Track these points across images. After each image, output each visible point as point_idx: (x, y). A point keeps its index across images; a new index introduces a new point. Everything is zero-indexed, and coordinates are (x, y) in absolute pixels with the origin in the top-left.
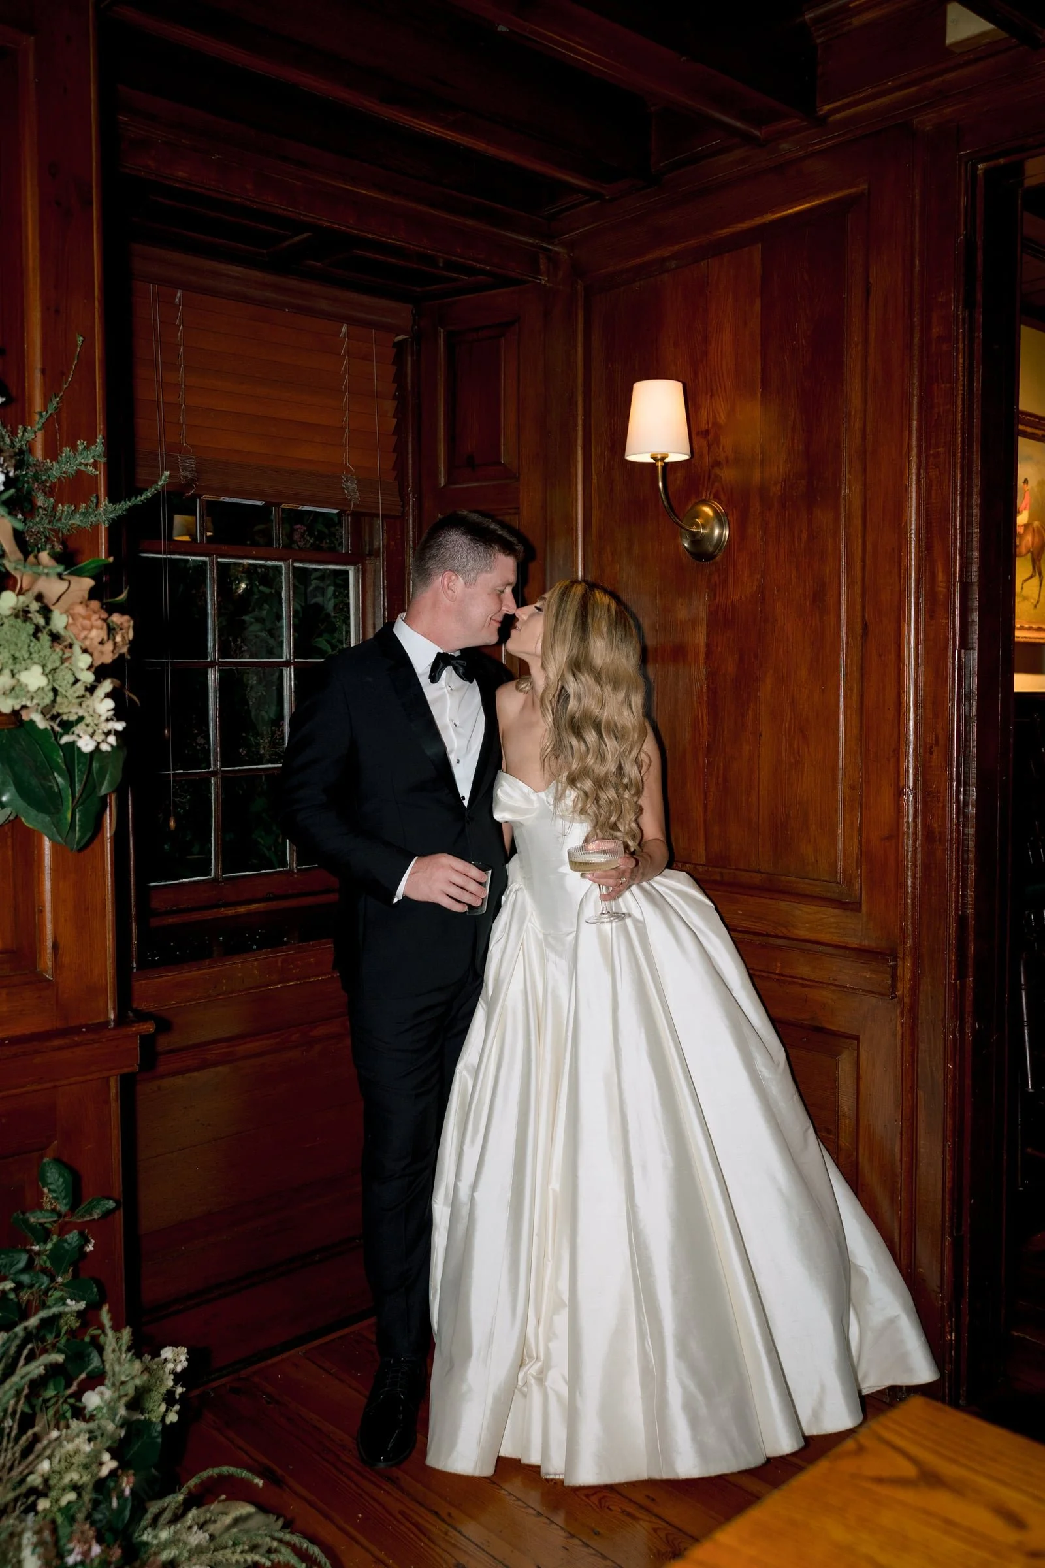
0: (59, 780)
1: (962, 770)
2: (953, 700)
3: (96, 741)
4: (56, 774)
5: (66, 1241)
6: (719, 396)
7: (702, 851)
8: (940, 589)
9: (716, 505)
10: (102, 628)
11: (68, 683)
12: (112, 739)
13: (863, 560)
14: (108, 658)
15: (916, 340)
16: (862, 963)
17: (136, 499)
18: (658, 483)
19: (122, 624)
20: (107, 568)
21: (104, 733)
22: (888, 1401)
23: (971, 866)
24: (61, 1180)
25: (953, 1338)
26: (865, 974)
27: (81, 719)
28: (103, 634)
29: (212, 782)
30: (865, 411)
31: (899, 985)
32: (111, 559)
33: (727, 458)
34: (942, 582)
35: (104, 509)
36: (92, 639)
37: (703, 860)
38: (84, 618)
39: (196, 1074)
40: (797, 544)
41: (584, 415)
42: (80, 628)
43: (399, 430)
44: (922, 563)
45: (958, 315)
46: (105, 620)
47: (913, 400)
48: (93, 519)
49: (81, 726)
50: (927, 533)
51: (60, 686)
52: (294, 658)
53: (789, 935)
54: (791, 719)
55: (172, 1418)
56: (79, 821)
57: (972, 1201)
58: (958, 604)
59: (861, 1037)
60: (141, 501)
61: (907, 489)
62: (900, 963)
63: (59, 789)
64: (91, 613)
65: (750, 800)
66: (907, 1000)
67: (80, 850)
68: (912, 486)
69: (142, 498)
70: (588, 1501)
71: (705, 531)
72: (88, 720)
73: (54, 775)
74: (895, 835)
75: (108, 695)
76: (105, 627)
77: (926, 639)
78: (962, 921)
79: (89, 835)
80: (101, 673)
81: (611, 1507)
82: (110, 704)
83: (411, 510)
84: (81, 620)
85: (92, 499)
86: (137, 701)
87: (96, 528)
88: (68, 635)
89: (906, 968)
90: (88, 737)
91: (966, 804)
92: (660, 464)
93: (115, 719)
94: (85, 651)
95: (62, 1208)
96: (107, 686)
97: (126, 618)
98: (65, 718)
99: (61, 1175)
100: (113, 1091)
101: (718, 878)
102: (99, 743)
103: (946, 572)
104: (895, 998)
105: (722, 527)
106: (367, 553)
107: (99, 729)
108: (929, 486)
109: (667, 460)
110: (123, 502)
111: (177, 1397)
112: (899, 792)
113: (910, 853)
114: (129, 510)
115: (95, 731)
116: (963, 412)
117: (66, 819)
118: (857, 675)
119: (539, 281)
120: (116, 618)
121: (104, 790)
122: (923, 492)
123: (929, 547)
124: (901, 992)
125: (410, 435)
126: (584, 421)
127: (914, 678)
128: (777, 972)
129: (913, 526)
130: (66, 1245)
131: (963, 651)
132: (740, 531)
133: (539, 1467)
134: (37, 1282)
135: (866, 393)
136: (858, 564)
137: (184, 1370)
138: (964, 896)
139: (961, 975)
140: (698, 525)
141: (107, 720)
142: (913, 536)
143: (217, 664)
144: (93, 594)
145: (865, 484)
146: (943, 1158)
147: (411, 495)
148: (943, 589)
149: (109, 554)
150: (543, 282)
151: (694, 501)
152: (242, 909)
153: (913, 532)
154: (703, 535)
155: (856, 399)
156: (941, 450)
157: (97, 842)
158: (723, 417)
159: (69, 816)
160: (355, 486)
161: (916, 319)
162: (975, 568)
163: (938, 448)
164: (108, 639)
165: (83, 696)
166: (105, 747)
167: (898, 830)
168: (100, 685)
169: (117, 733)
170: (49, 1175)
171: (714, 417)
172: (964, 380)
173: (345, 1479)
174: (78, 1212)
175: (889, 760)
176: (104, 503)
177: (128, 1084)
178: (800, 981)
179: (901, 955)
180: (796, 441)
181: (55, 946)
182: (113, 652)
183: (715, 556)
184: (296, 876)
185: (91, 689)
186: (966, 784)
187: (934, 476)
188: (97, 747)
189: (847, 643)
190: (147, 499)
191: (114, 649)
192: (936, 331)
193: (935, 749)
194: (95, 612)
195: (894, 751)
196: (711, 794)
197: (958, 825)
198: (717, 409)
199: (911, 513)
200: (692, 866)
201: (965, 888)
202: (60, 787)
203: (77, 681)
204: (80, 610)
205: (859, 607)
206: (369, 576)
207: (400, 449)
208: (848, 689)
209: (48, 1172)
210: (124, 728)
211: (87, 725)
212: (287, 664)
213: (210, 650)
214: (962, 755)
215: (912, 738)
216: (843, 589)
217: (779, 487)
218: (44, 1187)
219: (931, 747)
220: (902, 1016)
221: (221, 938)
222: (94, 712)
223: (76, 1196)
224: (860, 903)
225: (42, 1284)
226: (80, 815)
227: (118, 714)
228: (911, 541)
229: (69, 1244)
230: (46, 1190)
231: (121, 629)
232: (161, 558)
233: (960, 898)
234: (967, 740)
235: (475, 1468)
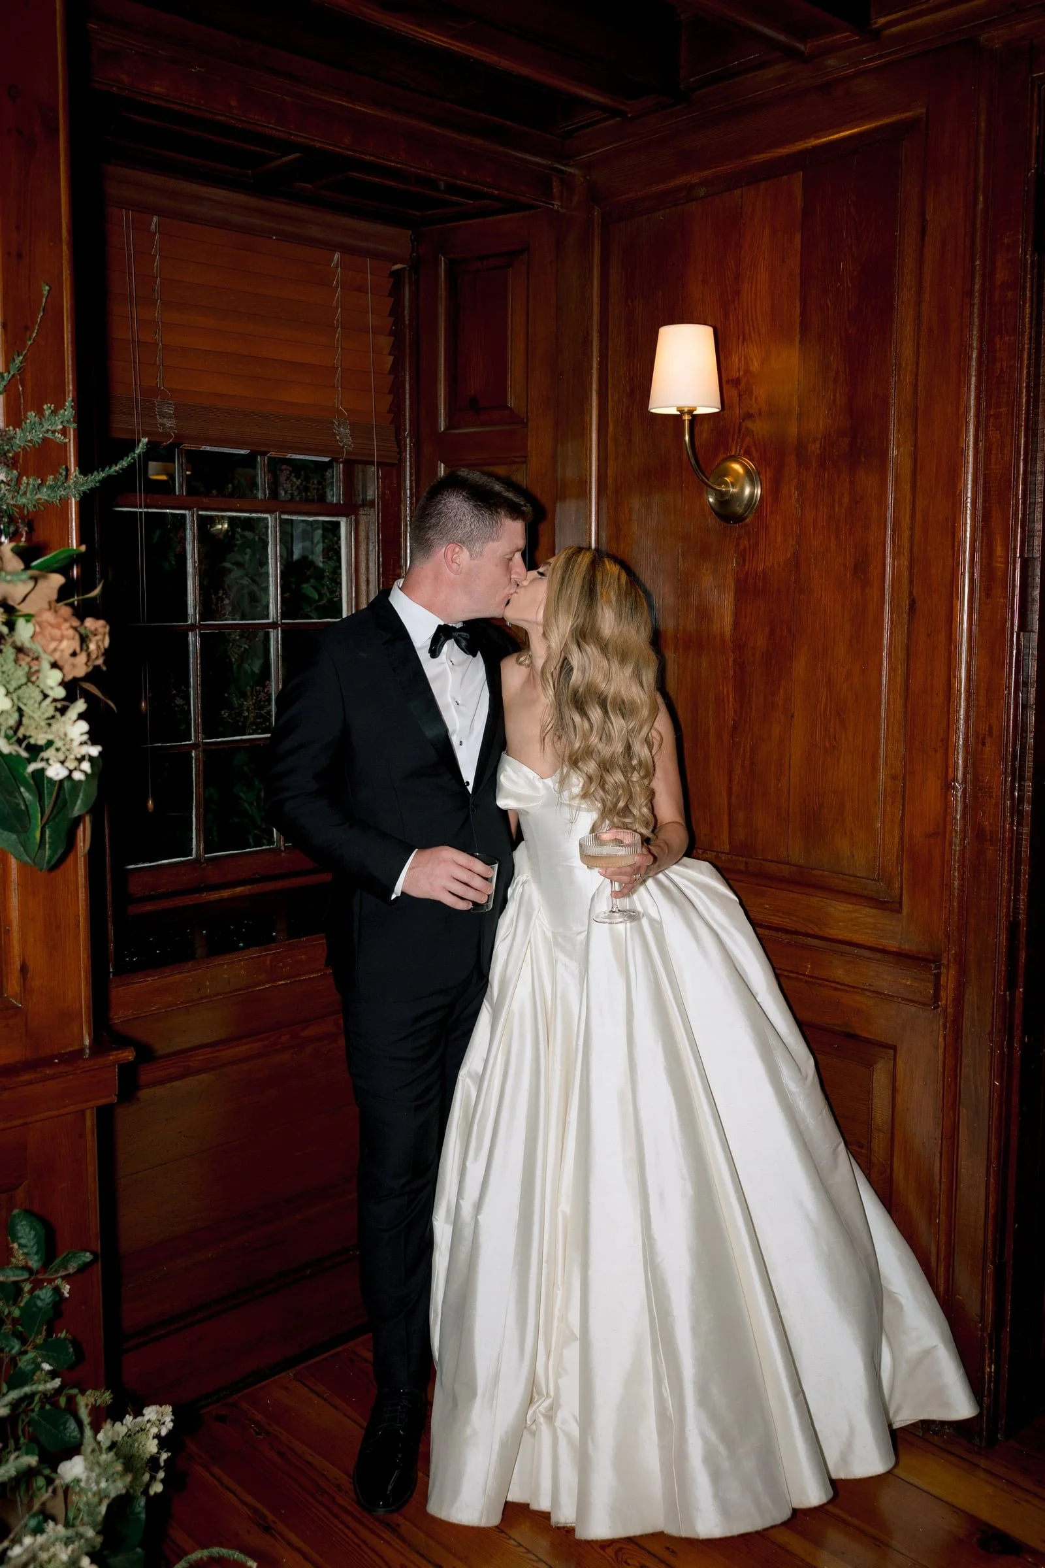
0: (27, 795)
1: (1017, 763)
2: (1009, 688)
3: (67, 768)
4: (22, 789)
5: (38, 1297)
6: (752, 342)
7: (725, 836)
8: (998, 565)
9: (746, 462)
10: (73, 638)
11: (35, 702)
12: (86, 766)
13: (912, 529)
14: (81, 671)
15: (977, 287)
16: (901, 969)
17: (110, 469)
18: (684, 436)
19: (96, 629)
20: (77, 559)
21: (76, 759)
22: (921, 1434)
23: (1024, 868)
24: (33, 1233)
25: (993, 1370)
26: (904, 981)
27: (50, 743)
28: (76, 645)
29: (193, 755)
30: (917, 364)
31: (943, 994)
32: (83, 548)
33: (760, 410)
34: (1001, 557)
35: (74, 481)
36: (62, 651)
37: (727, 848)
38: (52, 626)
39: (177, 1084)
40: (837, 510)
41: (600, 356)
42: (48, 638)
43: (396, 369)
44: (979, 534)
45: (1026, 260)
46: (75, 629)
47: (972, 355)
48: (62, 493)
49: (49, 753)
50: (984, 501)
51: (25, 705)
52: (281, 620)
53: (820, 933)
54: (827, 699)
55: (158, 1488)
56: (49, 838)
57: (1016, 1225)
58: (1018, 583)
59: (899, 1048)
60: (116, 471)
61: (963, 453)
62: (943, 970)
63: (26, 806)
64: (61, 620)
65: (780, 785)
66: (950, 1010)
67: (53, 868)
68: (968, 449)
69: (117, 468)
70: (602, 1552)
71: (735, 490)
72: (59, 744)
73: (20, 791)
74: (940, 832)
75: (81, 716)
76: (77, 637)
77: (980, 619)
78: (1013, 928)
79: (60, 851)
80: (72, 688)
81: (629, 1561)
82: (83, 726)
83: (408, 456)
84: (49, 628)
85: (61, 471)
86: (115, 709)
87: (65, 502)
88: (37, 647)
89: (949, 978)
90: (58, 765)
91: (1021, 799)
92: (687, 417)
93: (89, 742)
94: (54, 665)
95: (34, 1263)
96: (80, 706)
97: (101, 622)
98: (32, 741)
99: (32, 1228)
100: (89, 1123)
101: (742, 867)
102: (71, 771)
103: (1006, 547)
104: (938, 1007)
105: (753, 485)
106: (360, 502)
107: (71, 754)
108: (988, 451)
109: (695, 413)
110: (95, 473)
111: (162, 1464)
112: (948, 786)
113: (957, 853)
114: (103, 481)
115: (66, 757)
116: (1028, 368)
117: (35, 838)
118: (902, 655)
119: (551, 207)
120: (90, 623)
121: (77, 811)
122: (981, 455)
123: (987, 517)
124: (944, 1002)
125: (408, 373)
126: (600, 363)
127: (967, 661)
128: (807, 973)
129: (969, 495)
130: (39, 1303)
131: (1022, 634)
132: (774, 492)
133: (549, 1513)
134: (7, 1346)
135: (918, 344)
136: (906, 534)
137: (170, 1433)
138: (1016, 900)
139: (1011, 985)
140: (726, 484)
141: (81, 744)
142: (969, 505)
143: (198, 627)
144: (64, 594)
145: (916, 446)
146: (987, 1181)
147: (408, 439)
148: (1002, 565)
149: (80, 543)
150: (556, 207)
151: (721, 456)
152: (225, 894)
153: (969, 500)
154: (733, 495)
155: (908, 350)
156: (1003, 410)
157: (70, 860)
158: (756, 364)
159: (38, 835)
160: (348, 431)
161: (978, 263)
162: (1037, 542)
163: (1000, 408)
164: (81, 650)
165: (53, 717)
166: (78, 776)
167: (945, 828)
168: (72, 706)
169: (91, 759)
170: (19, 1227)
171: (747, 364)
172: (1030, 333)
173: (342, 1527)
174: (51, 1269)
175: (936, 751)
176: (74, 475)
177: (106, 1117)
178: (833, 985)
179: (945, 962)
180: (838, 394)
181: (24, 969)
182: (86, 664)
183: (745, 519)
184: (283, 854)
185: (63, 711)
186: (1022, 778)
187: (994, 440)
188: (69, 777)
189: (892, 620)
190: (122, 469)
191: (88, 660)
192: (1001, 276)
193: (988, 740)
194: (66, 620)
195: (942, 741)
196: (737, 777)
197: (1012, 824)
198: (753, 356)
199: (967, 481)
200: (714, 854)
201: (1017, 892)
202: (28, 803)
203: (46, 696)
204: (48, 616)
205: (905, 582)
206: (362, 528)
207: (396, 390)
208: (892, 669)
209: (17, 1225)
210: (100, 753)
211: (58, 750)
212: (274, 625)
213: (190, 611)
214: (1018, 747)
215: (962, 727)
216: (889, 560)
217: (817, 445)
218: (13, 1242)
219: (984, 738)
220: (945, 1027)
221: (204, 932)
222: (65, 735)
223: (50, 1250)
224: (900, 903)
225: (13, 1348)
226: (49, 831)
227: (93, 737)
228: (966, 510)
229: (42, 1300)
230: (15, 1246)
231: (95, 635)
232: (137, 512)
233: (1012, 903)
234: (1024, 731)
235: (481, 1519)
